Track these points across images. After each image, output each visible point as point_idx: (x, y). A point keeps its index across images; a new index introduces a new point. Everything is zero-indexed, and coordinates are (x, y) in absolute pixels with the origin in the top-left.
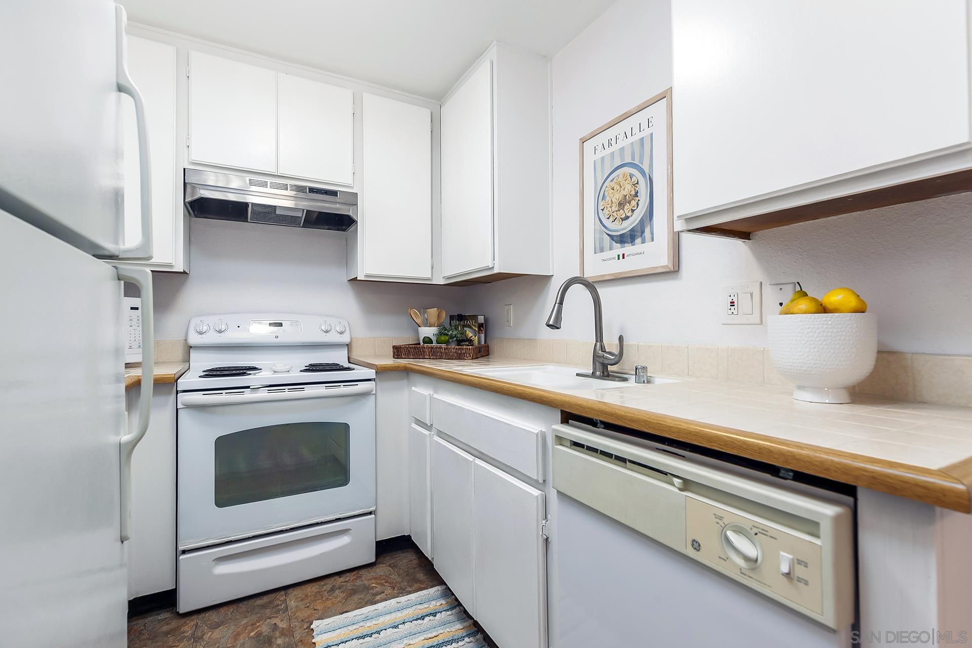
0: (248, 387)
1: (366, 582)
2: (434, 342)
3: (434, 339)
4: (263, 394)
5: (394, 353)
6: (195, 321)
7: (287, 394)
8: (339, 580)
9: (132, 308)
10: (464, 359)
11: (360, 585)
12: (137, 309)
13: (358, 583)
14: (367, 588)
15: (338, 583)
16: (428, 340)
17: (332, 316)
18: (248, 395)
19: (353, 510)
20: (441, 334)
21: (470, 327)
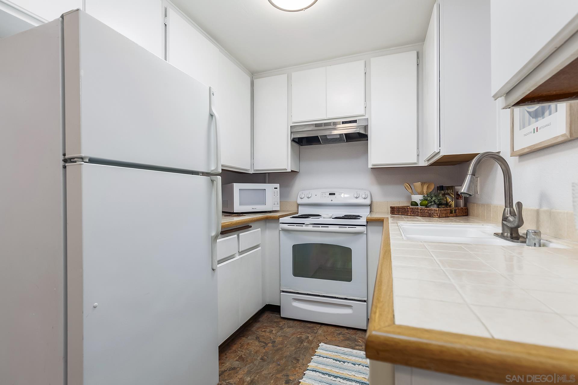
0: (304, 224)
1: (357, 338)
2: (419, 205)
3: (419, 202)
4: (310, 228)
5: (391, 211)
6: (300, 193)
7: (321, 229)
8: (346, 331)
9: (275, 188)
10: (433, 217)
11: (353, 338)
12: (277, 188)
13: (353, 336)
14: (356, 340)
15: (344, 332)
16: (414, 204)
17: (362, 189)
18: (304, 228)
19: (354, 297)
20: (425, 199)
21: (448, 194)
